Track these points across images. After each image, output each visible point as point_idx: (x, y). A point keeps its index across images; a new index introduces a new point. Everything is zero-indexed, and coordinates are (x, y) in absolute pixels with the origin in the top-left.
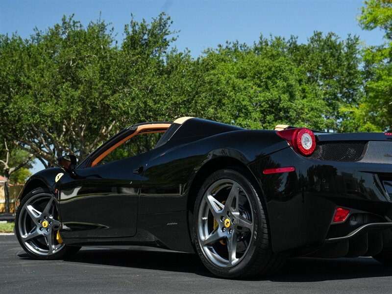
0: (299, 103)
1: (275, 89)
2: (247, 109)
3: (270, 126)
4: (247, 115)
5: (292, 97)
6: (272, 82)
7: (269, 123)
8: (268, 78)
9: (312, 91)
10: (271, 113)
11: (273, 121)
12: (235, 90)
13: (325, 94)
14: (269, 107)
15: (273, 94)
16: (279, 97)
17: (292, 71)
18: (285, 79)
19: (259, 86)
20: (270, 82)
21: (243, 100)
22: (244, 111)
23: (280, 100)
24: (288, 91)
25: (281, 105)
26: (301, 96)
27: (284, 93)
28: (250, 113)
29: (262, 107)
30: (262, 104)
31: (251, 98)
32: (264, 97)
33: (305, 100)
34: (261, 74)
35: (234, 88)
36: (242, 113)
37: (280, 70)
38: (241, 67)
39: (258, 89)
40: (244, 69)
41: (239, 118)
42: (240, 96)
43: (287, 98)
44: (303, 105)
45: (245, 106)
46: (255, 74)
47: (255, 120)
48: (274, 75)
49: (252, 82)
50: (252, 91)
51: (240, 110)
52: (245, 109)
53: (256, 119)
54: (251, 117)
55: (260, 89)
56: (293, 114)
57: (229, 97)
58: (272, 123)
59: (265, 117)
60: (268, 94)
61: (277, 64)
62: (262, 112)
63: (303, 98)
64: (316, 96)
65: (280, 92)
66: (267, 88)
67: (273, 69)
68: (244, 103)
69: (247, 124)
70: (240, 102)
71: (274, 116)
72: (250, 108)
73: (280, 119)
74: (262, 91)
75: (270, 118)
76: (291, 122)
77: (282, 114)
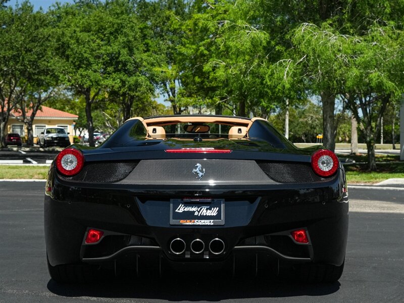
0: (139, 56)
1: (116, 43)
2: (88, 61)
3: (109, 76)
5: (131, 52)
6: (114, 37)
7: (109, 74)
8: (111, 33)
9: (156, 45)
10: (112, 65)
11: (113, 72)
13: (168, 48)
14: (109, 60)
15: (114, 48)
16: (119, 51)
17: (133, 29)
18: (126, 35)
19: (102, 40)
20: (112, 37)
21: (85, 52)
22: (85, 62)
23: (120, 54)
24: (127, 46)
25: (120, 59)
26: (143, 50)
27: (124, 47)
28: (91, 64)
30: (104, 57)
31: (92, 50)
32: (106, 50)
33: (146, 54)
34: (105, 29)
35: (77, 40)
36: (84, 64)
37: (122, 27)
38: (87, 22)
39: (101, 42)
40: (89, 23)
41: (81, 69)
42: (83, 48)
43: (126, 53)
44: (142, 59)
45: (86, 57)
46: (99, 29)
47: (95, 71)
48: (116, 31)
49: (96, 36)
50: (94, 45)
51: (82, 62)
52: (86, 61)
54: (91, 68)
55: (102, 43)
56: (130, 67)
57: (72, 50)
58: (112, 75)
59: (105, 69)
60: (109, 47)
61: (119, 22)
62: (104, 64)
63: (145, 51)
64: (160, 49)
65: (120, 46)
66: (109, 41)
67: (116, 26)
68: (86, 55)
69: (87, 75)
70: (82, 54)
71: (114, 68)
72: (92, 60)
73: (119, 71)
74: (106, 45)
75: (110, 69)
76: (130, 74)
77: (121, 66)
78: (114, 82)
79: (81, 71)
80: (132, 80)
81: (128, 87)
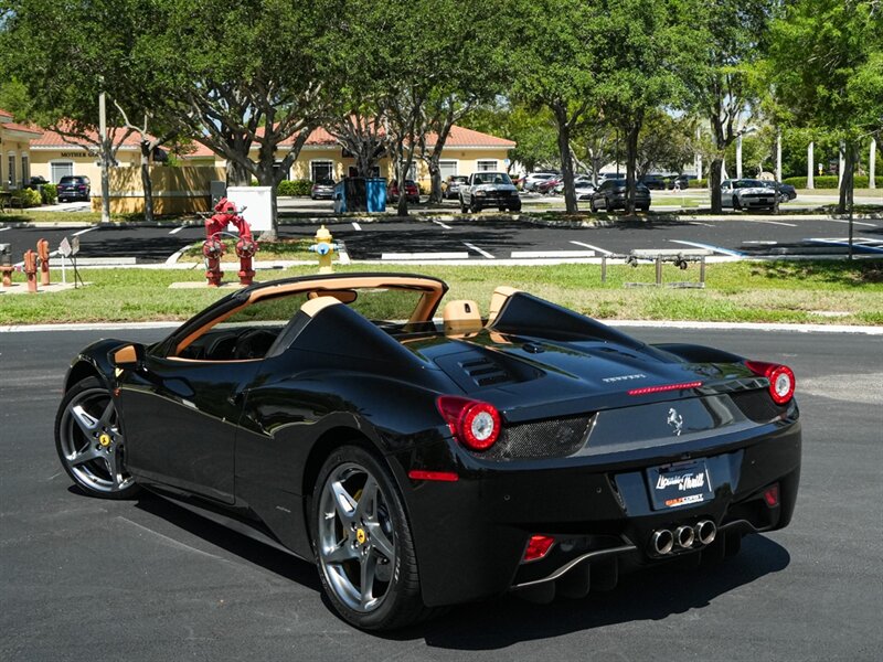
0: (661, 35)
1: (620, 9)
2: (568, 48)
3: (608, 77)
4: (569, 56)
5: (649, 25)
7: (607, 72)
9: (690, 9)
10: (611, 52)
11: (615, 68)
12: (548, 11)
13: (714, 13)
14: (607, 44)
15: (616, 19)
16: (626, 25)
21: (562, 31)
22: (562, 50)
23: (628, 32)
24: (642, 14)
25: (629, 41)
26: (668, 20)
27: (635, 18)
28: (574, 53)
29: (596, 42)
30: (596, 39)
31: (575, 26)
32: (599, 25)
33: (674, 28)
36: (560, 54)
39: (590, 9)
41: (554, 64)
42: (557, 23)
43: (640, 29)
44: (669, 39)
45: (564, 42)
47: (582, 68)
50: (578, 14)
51: (556, 49)
52: (565, 48)
53: (583, 65)
54: (575, 62)
56: (649, 57)
57: (536, 26)
58: (613, 73)
59: (599, 62)
60: (606, 19)
62: (596, 52)
63: (672, 23)
64: (696, 17)
65: (628, 16)
66: (605, 8)
68: (563, 36)
69: (566, 75)
70: (556, 35)
71: (617, 60)
72: (574, 45)
73: (628, 65)
74: (598, 14)
75: (609, 62)
76: (648, 73)
77: (630, 57)
78: (619, 88)
79: (554, 68)
80: (654, 83)
81: (646, 99)
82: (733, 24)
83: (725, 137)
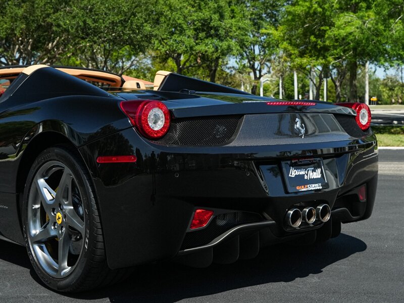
0: (228, 22)
1: (207, 9)
2: (182, 27)
3: (202, 42)
4: (182, 32)
5: (222, 17)
6: (204, 3)
7: (201, 40)
9: (241, 12)
10: (203, 30)
11: (205, 38)
12: (171, 9)
13: (252, 14)
14: (201, 26)
15: (205, 14)
16: (211, 16)
19: (193, 7)
20: (203, 4)
21: (178, 19)
22: (179, 28)
23: (211, 20)
24: (218, 11)
25: (212, 24)
26: (230, 16)
27: (215, 13)
28: (185, 30)
29: (195, 25)
30: (196, 23)
31: (185, 17)
32: (197, 16)
33: (233, 20)
36: (178, 30)
39: (192, 9)
41: (175, 35)
42: (176, 15)
43: (217, 18)
44: (232, 24)
45: (180, 24)
47: (189, 37)
49: (187, 3)
50: (186, 11)
51: (175, 28)
52: (180, 27)
53: (189, 36)
54: (185, 34)
56: (222, 32)
57: (166, 16)
58: (204, 40)
59: (197, 35)
60: (200, 14)
62: (195, 30)
63: (232, 18)
64: (244, 16)
65: (211, 12)
66: (200, 8)
68: (179, 22)
69: (181, 40)
70: (176, 21)
71: (206, 34)
72: (185, 26)
73: (211, 36)
74: (196, 11)
75: (202, 35)
76: (221, 39)
77: (213, 32)
78: (207, 47)
79: (175, 37)
80: (224, 45)
81: (221, 52)
82: (262, 19)
83: (258, 76)
